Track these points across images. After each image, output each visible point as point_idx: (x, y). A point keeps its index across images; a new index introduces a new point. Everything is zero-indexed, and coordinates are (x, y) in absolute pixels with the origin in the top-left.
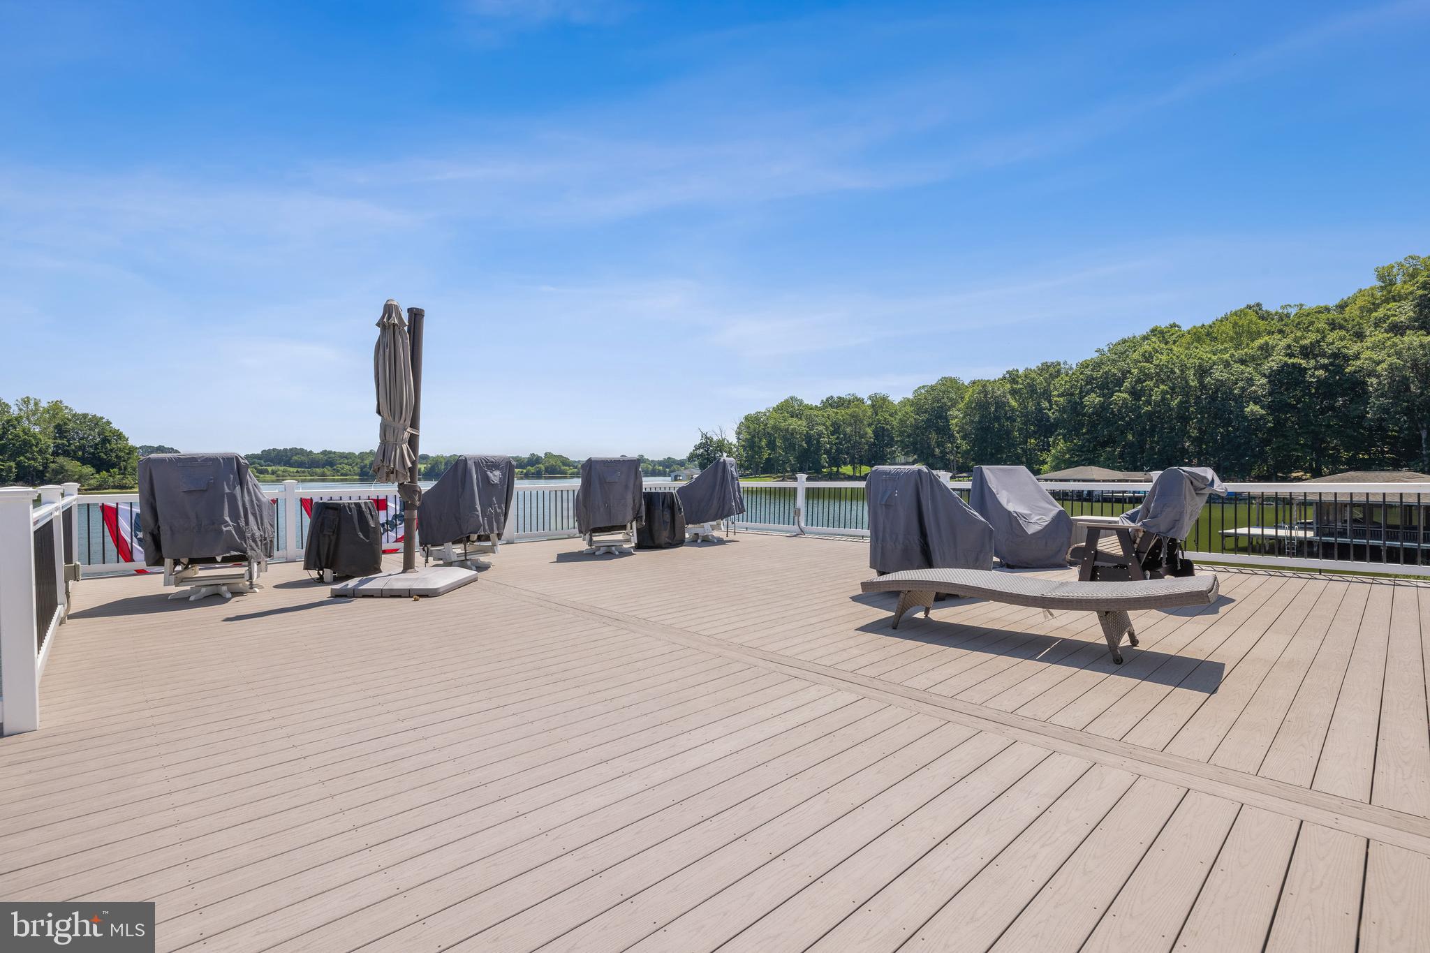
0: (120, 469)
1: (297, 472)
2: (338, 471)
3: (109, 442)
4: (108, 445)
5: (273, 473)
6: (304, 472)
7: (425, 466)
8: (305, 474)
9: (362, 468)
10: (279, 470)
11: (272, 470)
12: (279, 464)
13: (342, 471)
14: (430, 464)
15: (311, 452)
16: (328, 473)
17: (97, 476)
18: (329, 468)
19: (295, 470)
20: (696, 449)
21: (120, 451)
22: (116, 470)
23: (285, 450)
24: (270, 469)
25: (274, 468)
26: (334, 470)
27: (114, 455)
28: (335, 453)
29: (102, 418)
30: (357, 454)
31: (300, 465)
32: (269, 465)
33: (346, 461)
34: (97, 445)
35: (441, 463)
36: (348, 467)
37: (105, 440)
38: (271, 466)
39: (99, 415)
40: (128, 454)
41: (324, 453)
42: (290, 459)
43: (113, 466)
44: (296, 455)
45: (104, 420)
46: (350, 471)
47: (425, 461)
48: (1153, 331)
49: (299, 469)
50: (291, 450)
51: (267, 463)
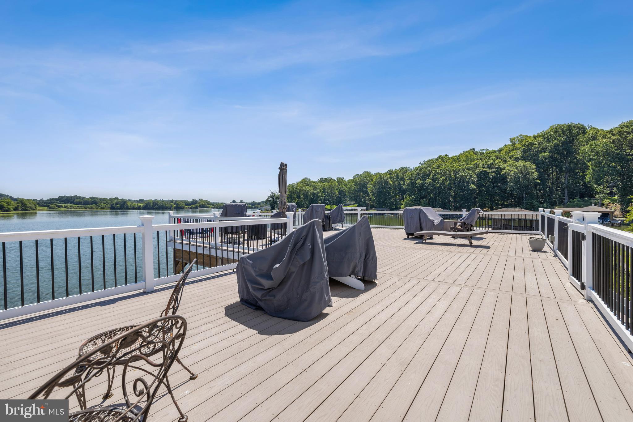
1: (78, 207)
2: (99, 206)
5: (65, 207)
6: (81, 207)
7: (143, 204)
9: (111, 205)
10: (68, 206)
11: (65, 206)
12: (68, 203)
13: (102, 206)
14: (145, 203)
15: (84, 197)
16: (94, 207)
18: (95, 205)
19: (77, 206)
20: (269, 198)
23: (71, 197)
24: (63, 205)
26: (97, 206)
28: (97, 198)
30: (108, 199)
31: (79, 203)
32: (62, 204)
33: (103, 202)
35: (151, 203)
36: (104, 205)
38: (63, 204)
41: (92, 198)
42: (74, 201)
44: (77, 199)
46: (105, 206)
47: (142, 202)
48: (439, 157)
49: (79, 206)
50: (74, 196)
51: (61, 203)
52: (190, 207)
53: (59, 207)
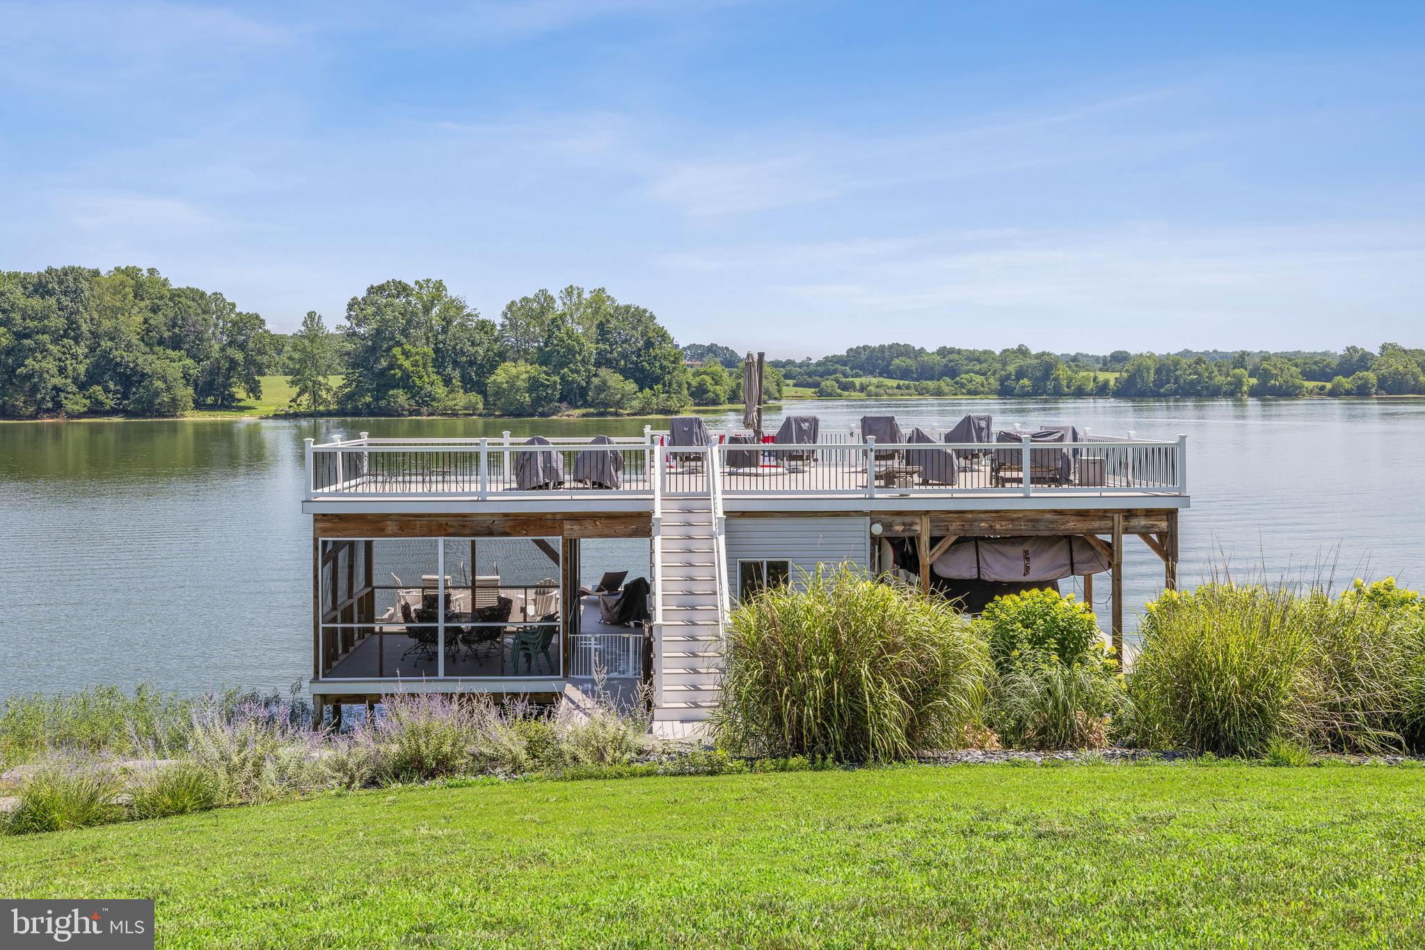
0: (664, 385)
1: (899, 387)
2: (963, 386)
3: (652, 345)
4: (651, 350)
5: (863, 388)
6: (908, 387)
7: (1117, 375)
8: (910, 391)
9: (1002, 381)
10: (870, 384)
11: (861, 384)
12: (871, 373)
13: (970, 386)
14: (1127, 371)
15: (922, 350)
16: (946, 389)
17: (639, 394)
18: (948, 380)
19: (893, 383)
21: (665, 358)
22: (660, 386)
23: (882, 348)
24: (857, 381)
25: (864, 380)
26: (957, 383)
27: (657, 364)
28: (959, 352)
29: (645, 311)
30: (998, 353)
31: (905, 374)
32: (857, 376)
33: (977, 367)
34: (640, 350)
35: (1148, 369)
36: (979, 379)
37: (649, 344)
38: (860, 376)
39: (642, 307)
40: (674, 362)
41: (943, 352)
42: (889, 364)
43: (657, 380)
44: (897, 357)
45: (647, 314)
46: (982, 385)
47: (1118, 366)
49: (901, 382)
50: (891, 347)
51: (855, 371)
52: (1329, 386)
53: (845, 387)
